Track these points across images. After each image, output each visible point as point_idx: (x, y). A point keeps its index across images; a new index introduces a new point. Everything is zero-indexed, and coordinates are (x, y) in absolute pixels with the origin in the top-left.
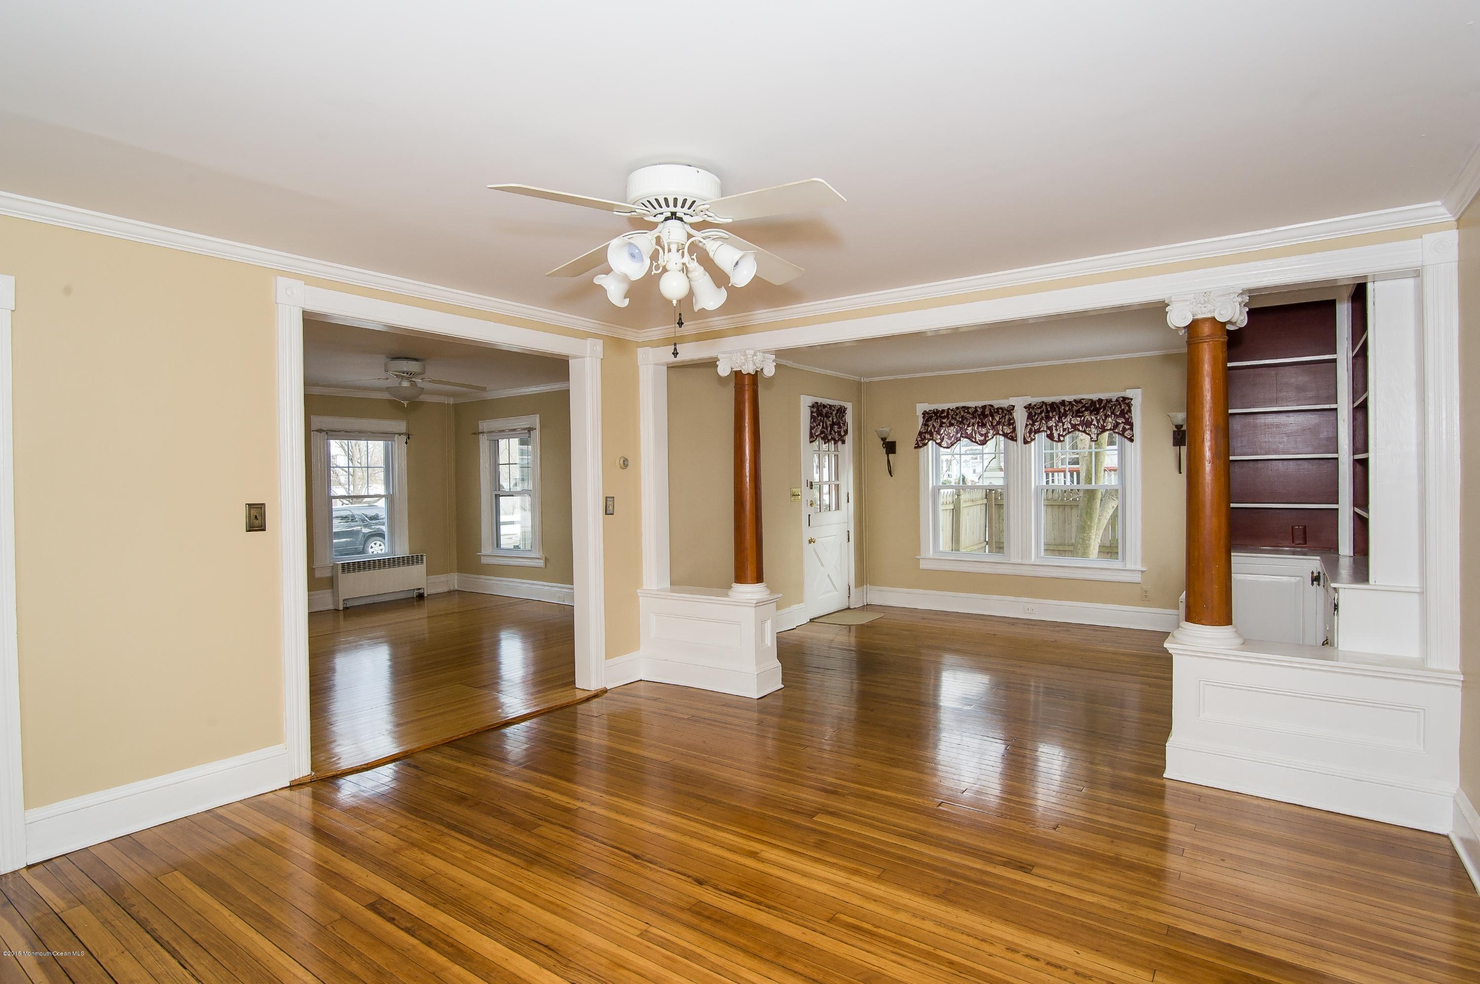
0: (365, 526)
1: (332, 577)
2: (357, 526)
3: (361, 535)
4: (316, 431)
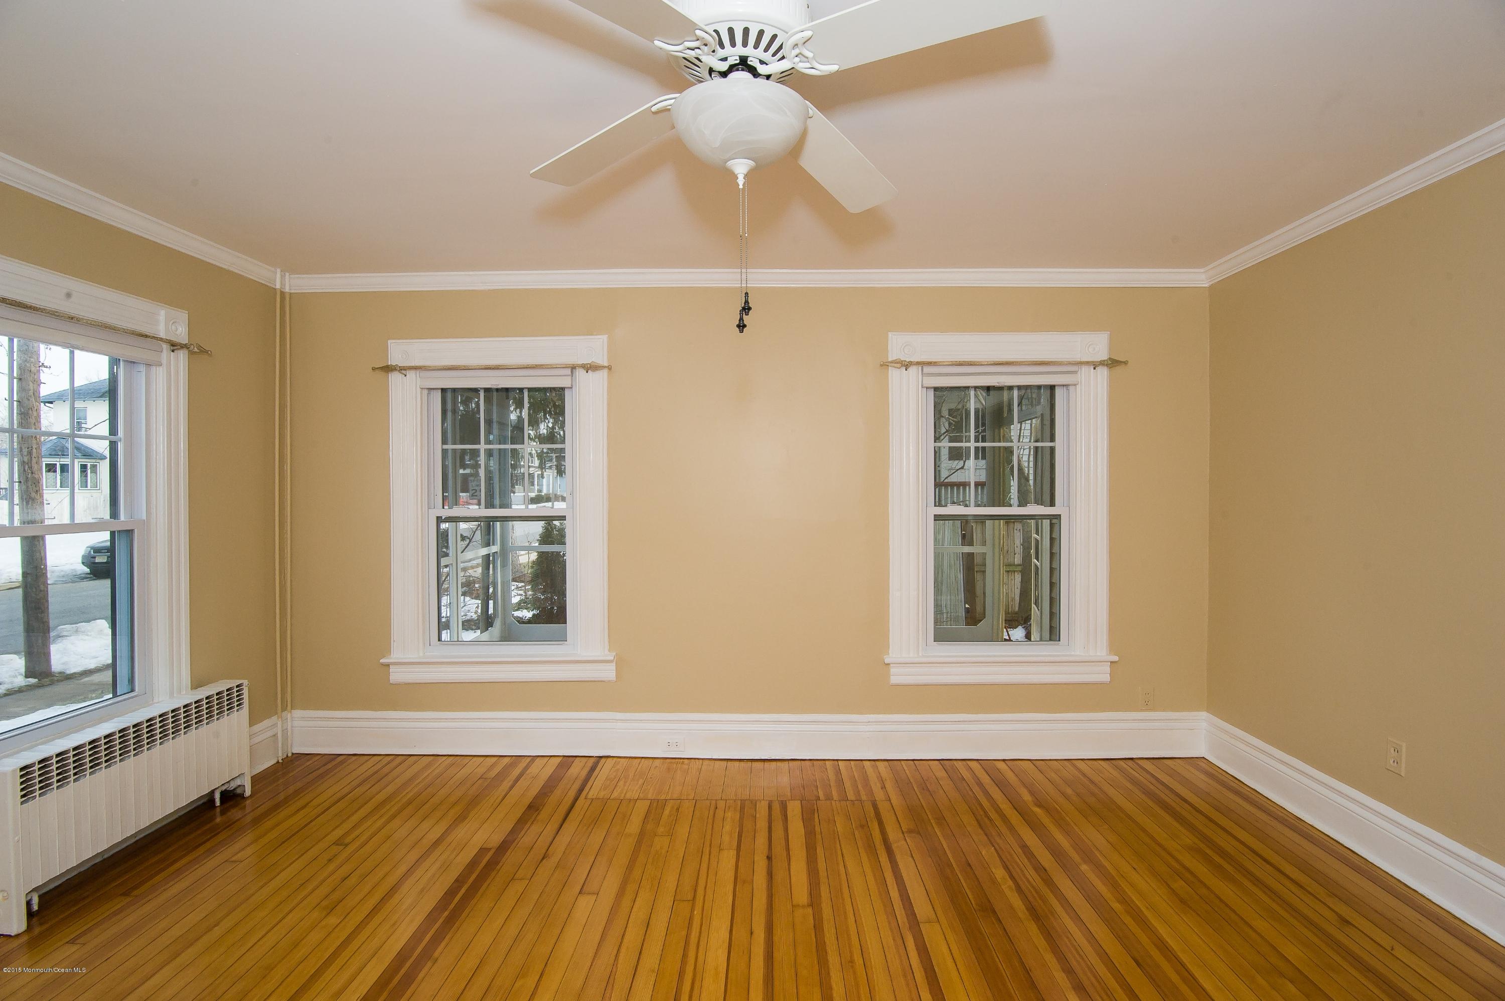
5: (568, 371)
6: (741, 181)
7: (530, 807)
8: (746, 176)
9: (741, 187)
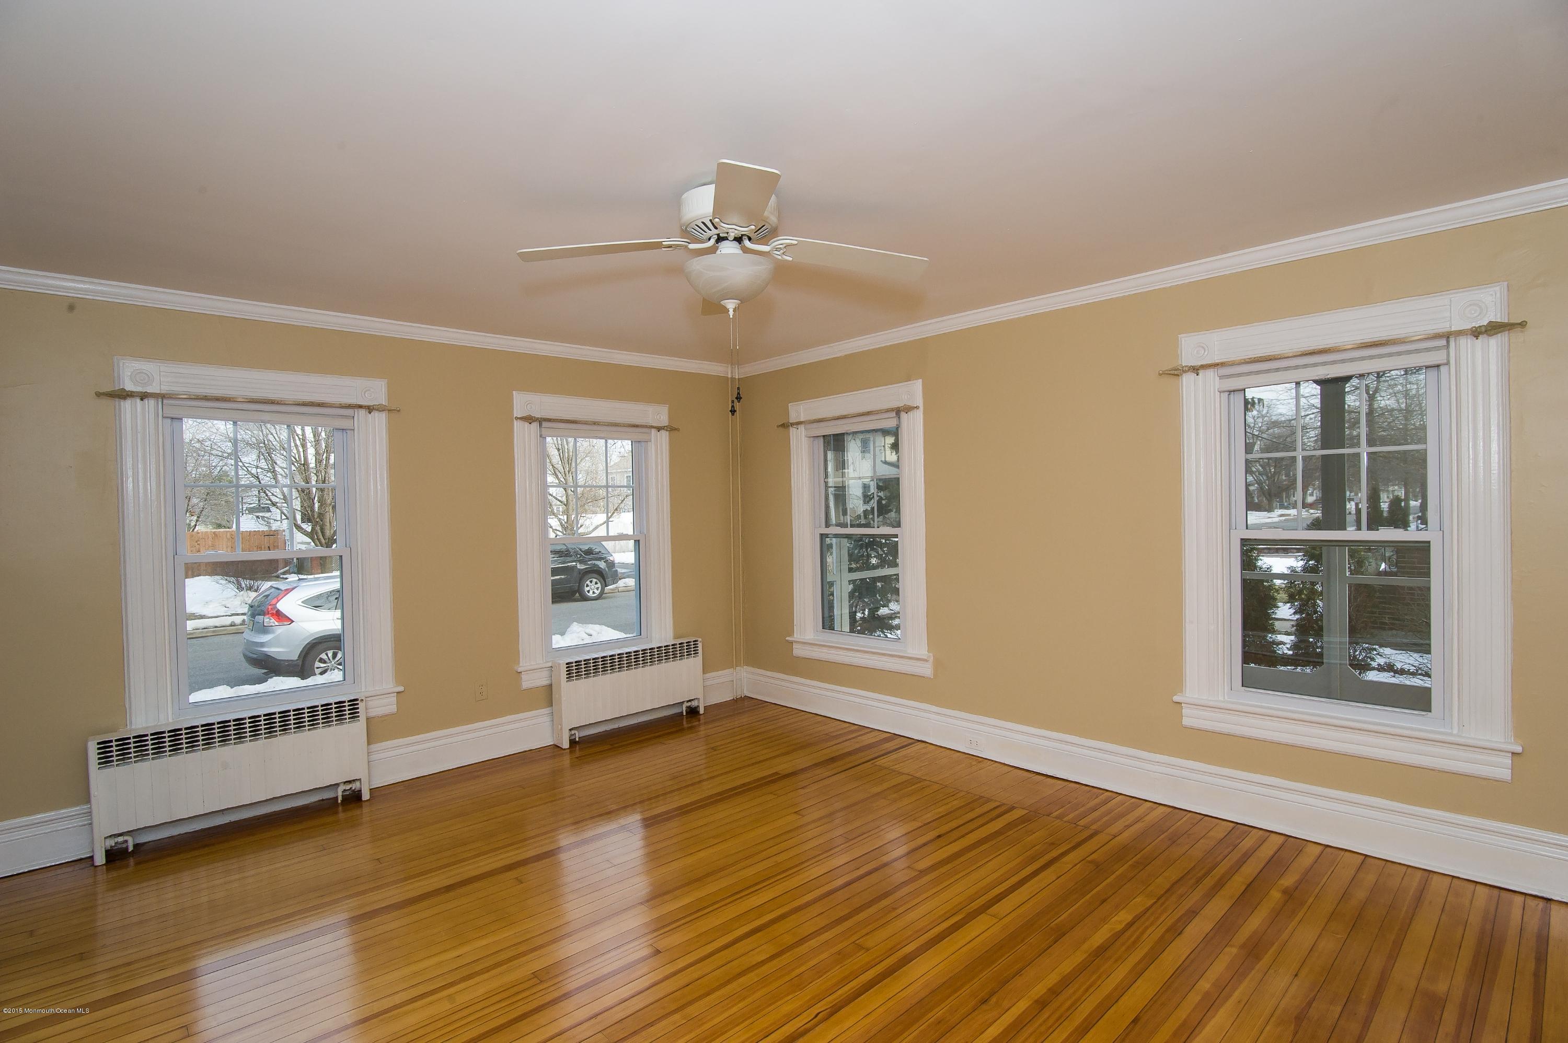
0: (581, 562)
1: (551, 685)
2: (573, 562)
3: (575, 574)
4: (521, 419)
5: (894, 414)
6: (731, 313)
7: (832, 758)
8: (734, 310)
9: (731, 317)
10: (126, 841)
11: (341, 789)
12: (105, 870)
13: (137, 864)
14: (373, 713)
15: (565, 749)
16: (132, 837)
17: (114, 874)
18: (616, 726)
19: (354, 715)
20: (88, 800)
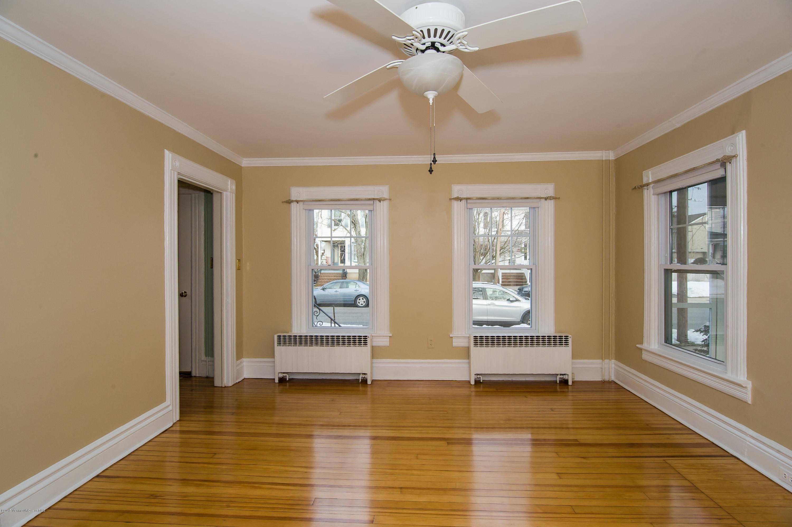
1: (467, 348)
5: (718, 165)
6: (431, 102)
8: (433, 99)
9: (431, 104)
10: (286, 376)
11: (361, 376)
12: (278, 385)
13: (289, 386)
14: (375, 344)
15: (472, 385)
16: (288, 375)
17: (281, 387)
18: (510, 379)
19: (365, 344)
20: (274, 358)
